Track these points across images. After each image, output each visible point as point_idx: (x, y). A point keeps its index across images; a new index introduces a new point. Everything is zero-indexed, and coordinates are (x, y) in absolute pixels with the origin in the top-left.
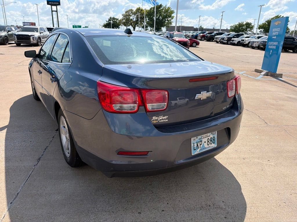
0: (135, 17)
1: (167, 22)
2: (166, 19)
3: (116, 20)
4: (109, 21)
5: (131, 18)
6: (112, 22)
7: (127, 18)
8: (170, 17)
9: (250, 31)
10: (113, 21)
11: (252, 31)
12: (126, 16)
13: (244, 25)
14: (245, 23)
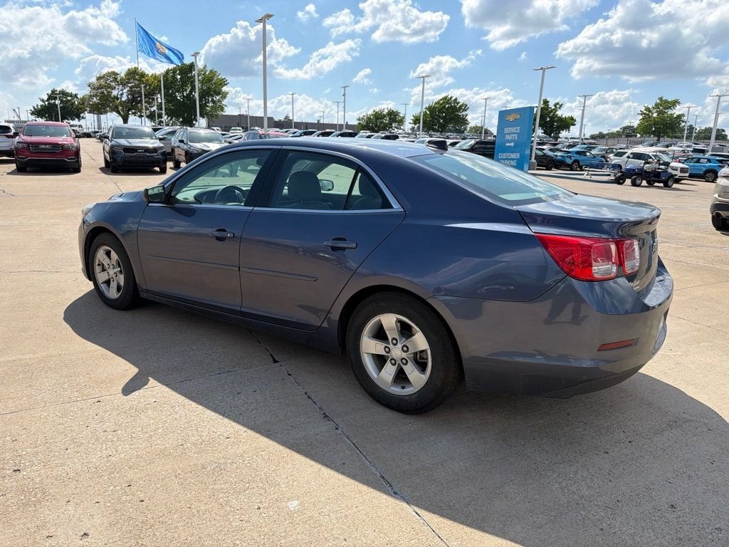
0: (125, 91)
1: (211, 104)
2: (210, 99)
3: (69, 98)
4: (48, 100)
5: (115, 93)
6: (57, 102)
7: (103, 93)
8: (218, 95)
9: (397, 128)
10: (62, 101)
11: (402, 127)
12: (98, 89)
13: (385, 116)
14: (386, 112)
